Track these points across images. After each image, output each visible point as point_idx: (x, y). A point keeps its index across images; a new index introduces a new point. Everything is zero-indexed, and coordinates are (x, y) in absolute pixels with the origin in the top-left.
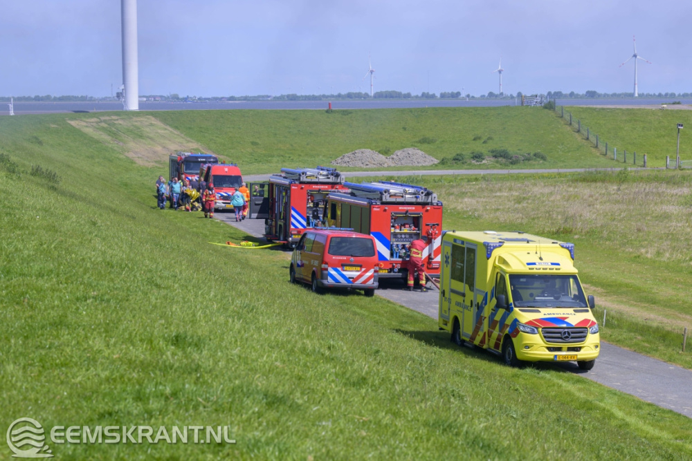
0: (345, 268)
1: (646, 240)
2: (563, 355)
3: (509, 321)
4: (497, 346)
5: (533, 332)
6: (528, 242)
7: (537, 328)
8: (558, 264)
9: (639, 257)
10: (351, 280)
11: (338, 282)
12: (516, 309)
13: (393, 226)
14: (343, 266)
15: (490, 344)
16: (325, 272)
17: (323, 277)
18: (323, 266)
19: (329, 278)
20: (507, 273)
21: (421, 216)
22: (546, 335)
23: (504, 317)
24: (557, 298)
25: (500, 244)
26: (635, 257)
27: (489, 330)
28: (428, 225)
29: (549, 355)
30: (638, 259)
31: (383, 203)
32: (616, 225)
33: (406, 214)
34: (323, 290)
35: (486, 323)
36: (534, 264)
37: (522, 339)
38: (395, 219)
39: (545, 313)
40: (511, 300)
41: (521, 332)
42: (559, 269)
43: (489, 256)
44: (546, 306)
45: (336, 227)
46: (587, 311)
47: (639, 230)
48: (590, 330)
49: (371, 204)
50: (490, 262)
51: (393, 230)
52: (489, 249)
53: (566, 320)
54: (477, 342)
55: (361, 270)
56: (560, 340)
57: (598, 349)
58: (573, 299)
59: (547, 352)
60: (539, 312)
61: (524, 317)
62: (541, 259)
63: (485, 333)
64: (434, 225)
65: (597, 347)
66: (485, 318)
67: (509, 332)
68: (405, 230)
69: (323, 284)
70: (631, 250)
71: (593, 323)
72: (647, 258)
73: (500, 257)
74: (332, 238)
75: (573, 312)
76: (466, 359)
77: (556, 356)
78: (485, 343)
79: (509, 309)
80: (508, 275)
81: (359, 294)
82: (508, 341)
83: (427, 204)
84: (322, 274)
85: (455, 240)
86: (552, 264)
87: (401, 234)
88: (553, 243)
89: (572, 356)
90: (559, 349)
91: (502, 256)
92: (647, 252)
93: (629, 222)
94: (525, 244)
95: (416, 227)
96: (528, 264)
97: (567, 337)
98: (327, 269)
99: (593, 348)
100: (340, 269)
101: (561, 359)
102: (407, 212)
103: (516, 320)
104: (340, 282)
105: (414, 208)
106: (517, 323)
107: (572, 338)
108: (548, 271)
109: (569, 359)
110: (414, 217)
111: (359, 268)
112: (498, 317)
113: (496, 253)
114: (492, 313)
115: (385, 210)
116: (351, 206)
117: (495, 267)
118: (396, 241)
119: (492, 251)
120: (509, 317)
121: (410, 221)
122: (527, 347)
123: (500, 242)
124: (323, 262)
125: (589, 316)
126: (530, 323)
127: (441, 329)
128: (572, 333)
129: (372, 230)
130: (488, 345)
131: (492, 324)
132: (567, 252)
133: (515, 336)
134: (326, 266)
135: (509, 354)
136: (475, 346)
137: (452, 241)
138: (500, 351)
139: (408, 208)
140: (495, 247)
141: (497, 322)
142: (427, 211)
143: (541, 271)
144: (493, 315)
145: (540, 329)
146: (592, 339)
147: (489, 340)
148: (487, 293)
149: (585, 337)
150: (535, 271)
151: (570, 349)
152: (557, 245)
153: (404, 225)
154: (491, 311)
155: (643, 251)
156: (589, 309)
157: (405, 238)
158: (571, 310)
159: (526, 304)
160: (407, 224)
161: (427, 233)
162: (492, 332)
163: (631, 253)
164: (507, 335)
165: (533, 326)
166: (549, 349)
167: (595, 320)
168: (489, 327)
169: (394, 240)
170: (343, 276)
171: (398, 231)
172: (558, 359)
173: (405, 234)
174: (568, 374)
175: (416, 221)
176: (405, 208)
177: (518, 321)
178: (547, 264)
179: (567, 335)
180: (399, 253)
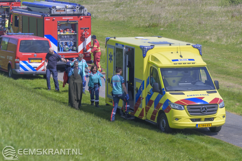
0: (31, 61)
1: (207, 30)
2: (201, 124)
3: (162, 101)
4: (153, 118)
5: (180, 109)
6: (170, 45)
7: (183, 106)
8: (193, 60)
9: (206, 42)
10: (35, 69)
11: (27, 70)
12: (167, 93)
13: (59, 30)
14: (29, 59)
15: (148, 116)
16: (18, 64)
17: (17, 67)
18: (16, 60)
19: (20, 68)
20: (159, 67)
21: (77, 23)
22: (190, 110)
23: (158, 98)
24: (194, 83)
25: (152, 47)
26: (204, 42)
27: (146, 107)
28: (82, 29)
29: (193, 124)
30: (206, 44)
31: (52, 15)
32: (184, 20)
33: (67, 22)
34: (16, 76)
35: (144, 102)
36: (177, 60)
37: (173, 114)
38: (60, 26)
39: (188, 94)
40: (163, 87)
41: (172, 109)
42: (194, 63)
43: (144, 56)
44: (188, 90)
45: (22, 33)
46: (216, 92)
47: (200, 23)
48: (219, 106)
49: (43, 16)
50: (146, 59)
51: (59, 33)
52: (144, 50)
53: (203, 99)
54: (137, 114)
55: (41, 62)
56: (200, 113)
57: (225, 118)
58: (204, 84)
59: (191, 122)
60: (184, 94)
61: (174, 98)
62: (181, 56)
63: (143, 109)
64: (86, 29)
65: (224, 117)
66: (143, 98)
67: (163, 108)
68: (67, 33)
69: (16, 72)
70: (200, 37)
71: (221, 101)
72: (212, 42)
73: (152, 56)
74: (21, 41)
75: (207, 94)
76: (132, 128)
77: (197, 125)
78: (143, 116)
79: (162, 93)
80: (159, 69)
81: (40, 78)
82: (162, 115)
83: (81, 15)
84: (15, 66)
85: (117, 44)
86: (189, 60)
87: (64, 35)
88: (187, 45)
89: (208, 124)
90: (199, 120)
91: (153, 55)
92: (211, 39)
93: (191, 18)
94: (168, 46)
95: (73, 30)
96: (173, 60)
97: (204, 111)
98: (19, 62)
99: (222, 118)
100: (27, 62)
101: (201, 127)
102: (68, 20)
103: (168, 101)
104: (28, 71)
105: (72, 18)
106: (169, 102)
107: (208, 112)
108: (187, 65)
109: (206, 126)
110: (72, 24)
111: (40, 61)
112: (153, 98)
113: (149, 53)
114: (148, 95)
115: (53, 20)
116: (29, 17)
117: (149, 63)
118: (61, 40)
119: (146, 52)
120: (163, 98)
121: (70, 27)
122: (177, 119)
123: (151, 46)
124: (16, 57)
125: (217, 95)
126: (178, 102)
127: (107, 105)
128: (208, 108)
129: (45, 34)
130: (146, 117)
131: (149, 102)
132: (197, 50)
133: (168, 112)
134: (18, 60)
135: (163, 124)
136: (136, 117)
137: (114, 45)
138: (156, 121)
139: (69, 18)
140: (148, 49)
141: (152, 101)
142: (81, 19)
143: (182, 65)
144: (149, 97)
145: (186, 107)
146: (221, 111)
147: (146, 114)
148: (144, 81)
149: (216, 110)
150: (178, 65)
151: (206, 120)
152: (191, 46)
153: (66, 29)
154: (147, 94)
155: (208, 37)
156: (216, 90)
157: (67, 38)
158: (204, 92)
159: (174, 89)
160: (68, 29)
161: (82, 34)
162: (149, 108)
163: (200, 39)
164: (161, 110)
165: (180, 104)
166: (193, 120)
167: (222, 99)
168: (146, 104)
169: (60, 39)
170: (30, 66)
171: (62, 33)
172: (199, 127)
173: (67, 35)
174: (206, 137)
175: (74, 27)
176: (67, 18)
177: (170, 101)
178: (186, 60)
179: (204, 110)
180: (64, 48)
